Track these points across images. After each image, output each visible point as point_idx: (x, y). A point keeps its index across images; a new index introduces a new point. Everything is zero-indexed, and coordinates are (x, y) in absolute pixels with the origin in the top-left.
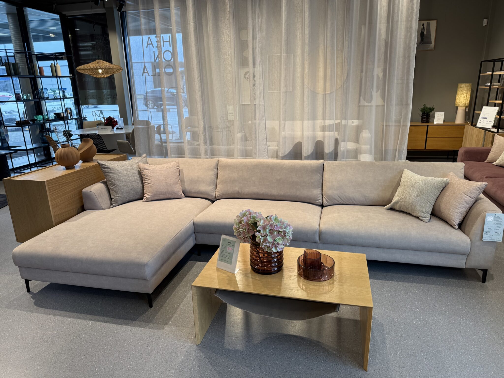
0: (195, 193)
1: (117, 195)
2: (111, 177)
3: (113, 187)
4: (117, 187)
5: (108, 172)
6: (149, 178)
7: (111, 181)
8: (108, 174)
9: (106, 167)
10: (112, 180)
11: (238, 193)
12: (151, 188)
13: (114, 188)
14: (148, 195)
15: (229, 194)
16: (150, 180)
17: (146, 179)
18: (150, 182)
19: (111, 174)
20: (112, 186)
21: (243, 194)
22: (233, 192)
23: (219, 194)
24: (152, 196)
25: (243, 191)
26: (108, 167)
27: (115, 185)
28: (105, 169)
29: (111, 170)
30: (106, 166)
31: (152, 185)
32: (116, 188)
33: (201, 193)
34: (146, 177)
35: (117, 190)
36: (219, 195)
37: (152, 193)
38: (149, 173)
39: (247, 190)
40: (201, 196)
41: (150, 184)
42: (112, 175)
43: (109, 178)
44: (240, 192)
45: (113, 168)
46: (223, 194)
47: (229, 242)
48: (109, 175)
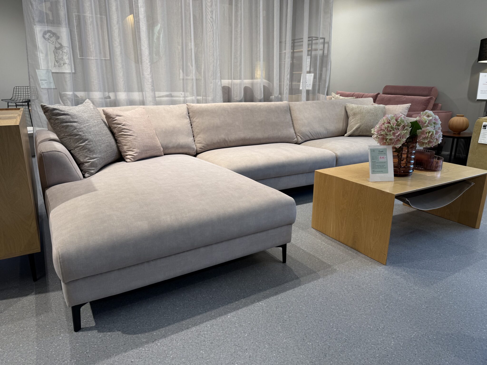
0: (173, 147)
1: (94, 156)
2: (76, 129)
3: (83, 144)
4: (91, 143)
5: (67, 120)
6: (128, 128)
7: (77, 135)
8: (69, 124)
9: (63, 112)
10: (80, 133)
11: (225, 141)
12: (136, 141)
13: (86, 144)
14: (134, 152)
15: (214, 143)
16: (131, 130)
17: (124, 130)
18: (132, 133)
19: (75, 124)
20: (81, 143)
21: (230, 141)
22: (219, 141)
23: (203, 145)
24: (140, 153)
25: (229, 138)
26: (65, 113)
27: (86, 140)
28: (61, 117)
29: (72, 118)
30: (61, 111)
31: (136, 137)
32: (91, 145)
33: (182, 147)
34: (124, 127)
35: (92, 147)
36: (203, 147)
37: (139, 149)
38: (125, 121)
39: (234, 136)
40: (181, 151)
41: (132, 137)
42: (77, 126)
43: (73, 130)
44: (227, 139)
45: (75, 115)
46: (208, 145)
47: (379, 151)
48: (72, 126)
